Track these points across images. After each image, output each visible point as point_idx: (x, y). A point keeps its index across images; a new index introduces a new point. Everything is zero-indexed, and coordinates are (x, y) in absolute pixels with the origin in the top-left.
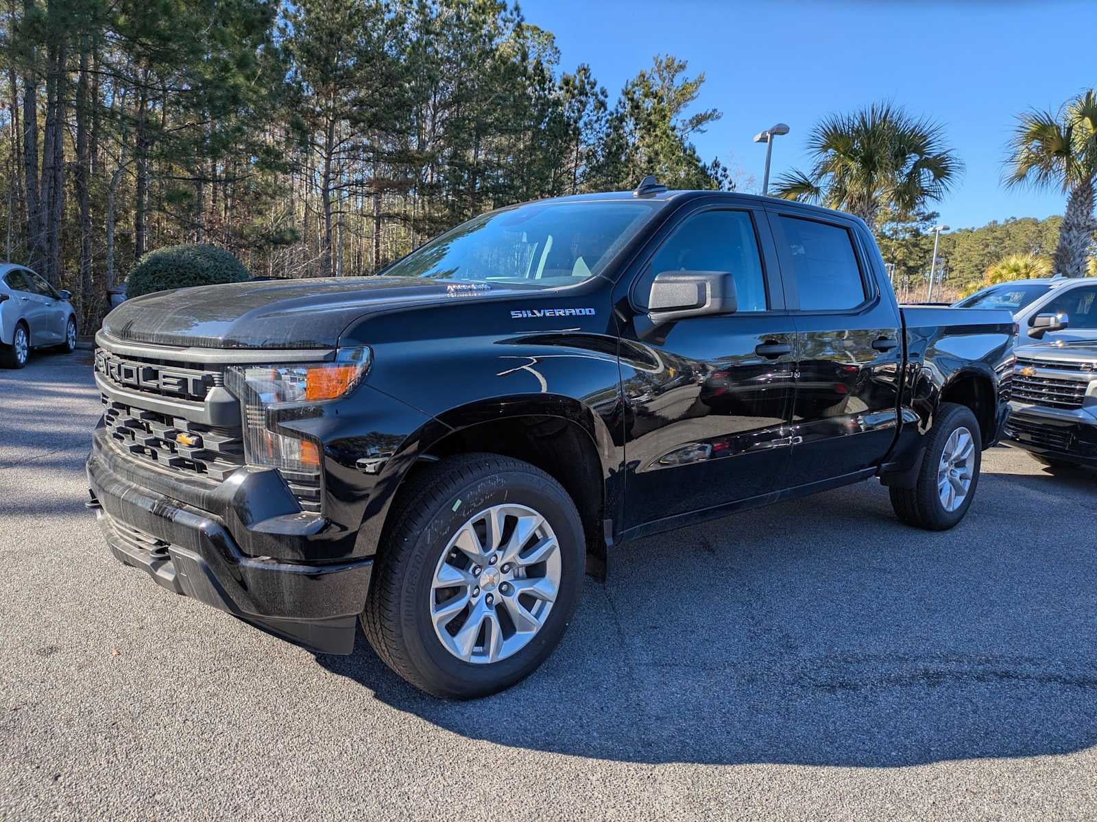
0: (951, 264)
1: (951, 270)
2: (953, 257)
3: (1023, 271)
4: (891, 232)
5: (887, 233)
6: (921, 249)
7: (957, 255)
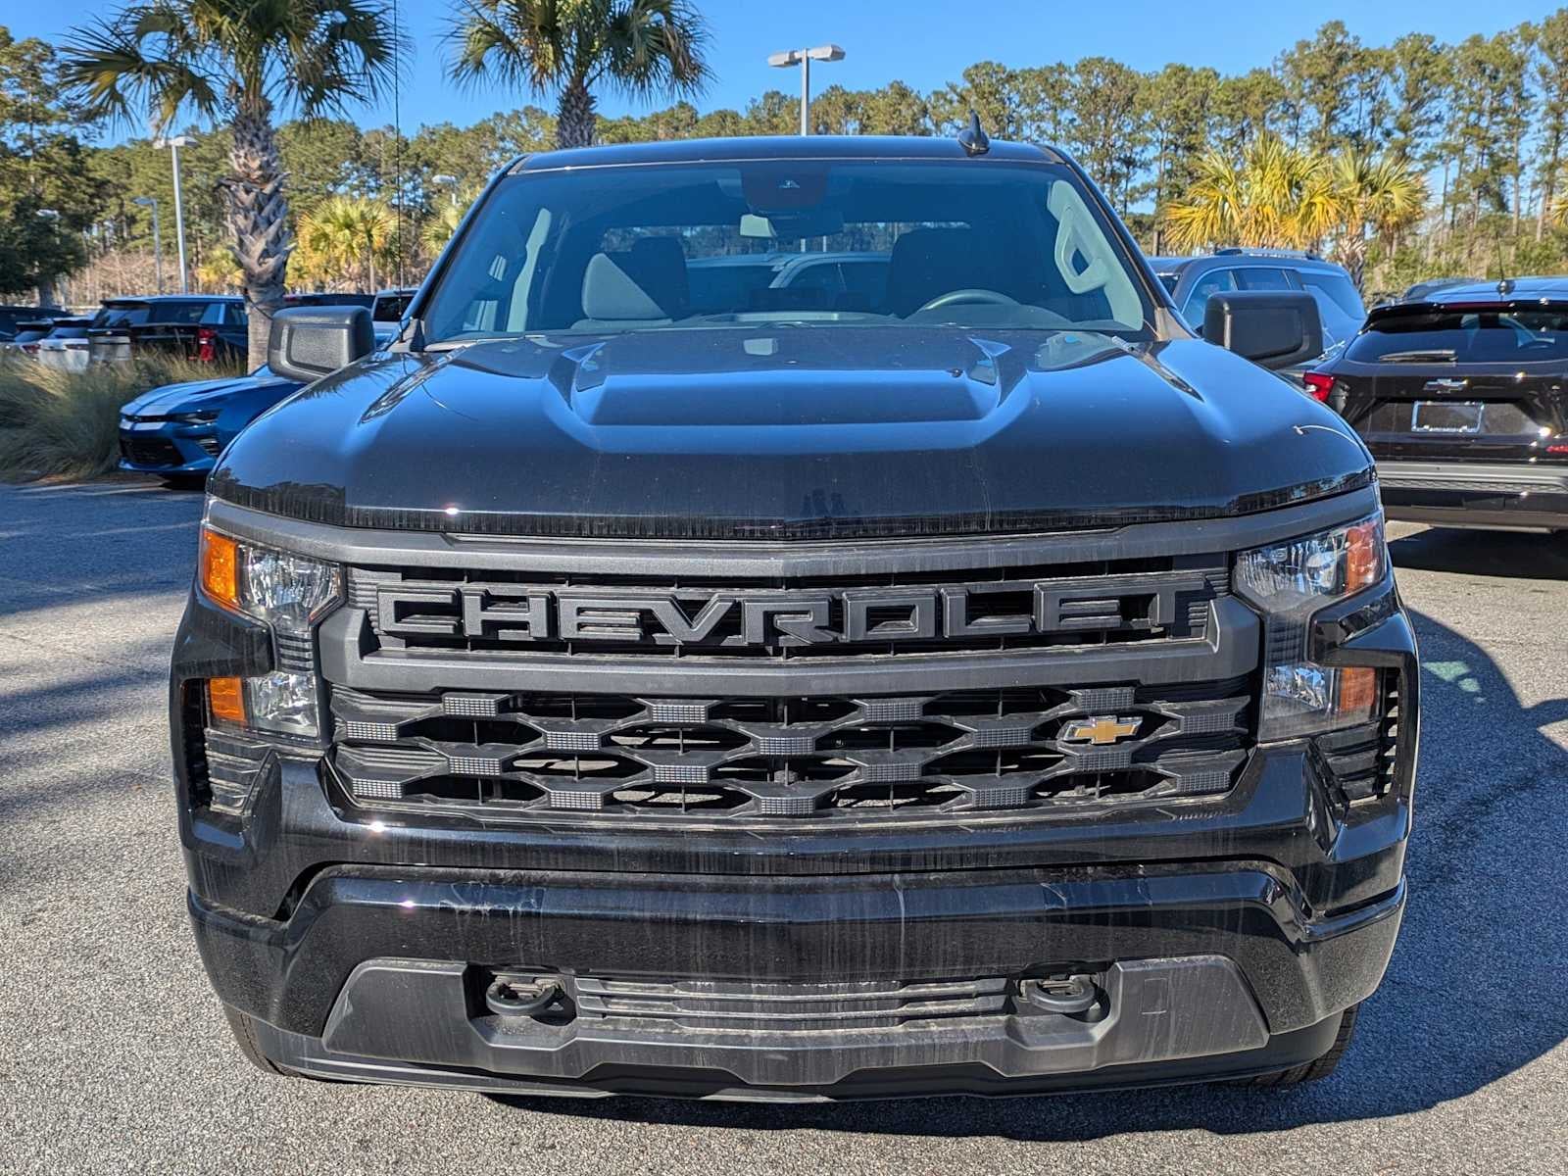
0: (129, 208)
1: (132, 220)
2: (130, 194)
3: (360, 226)
4: (20, 143)
5: (11, 145)
6: (89, 179)
7: (136, 190)
